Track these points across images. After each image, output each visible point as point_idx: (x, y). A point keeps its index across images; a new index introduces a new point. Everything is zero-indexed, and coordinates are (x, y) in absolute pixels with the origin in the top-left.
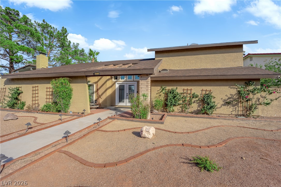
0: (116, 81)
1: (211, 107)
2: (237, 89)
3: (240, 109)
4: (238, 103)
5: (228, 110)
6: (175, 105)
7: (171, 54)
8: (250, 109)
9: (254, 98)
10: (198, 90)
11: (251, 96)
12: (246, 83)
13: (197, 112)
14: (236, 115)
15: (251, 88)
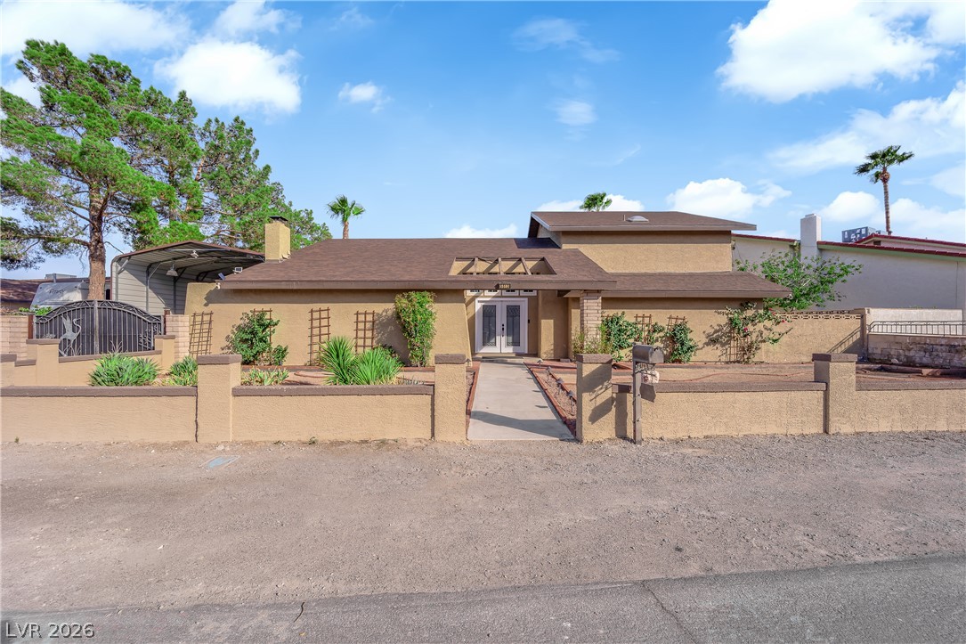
0: (477, 297)
1: (688, 349)
2: (727, 314)
3: (733, 350)
4: (730, 340)
5: (713, 353)
6: (621, 347)
7: (597, 238)
8: (749, 350)
9: (755, 330)
10: (662, 318)
11: (750, 328)
12: (741, 305)
13: (666, 359)
14: (727, 363)
15: (750, 313)
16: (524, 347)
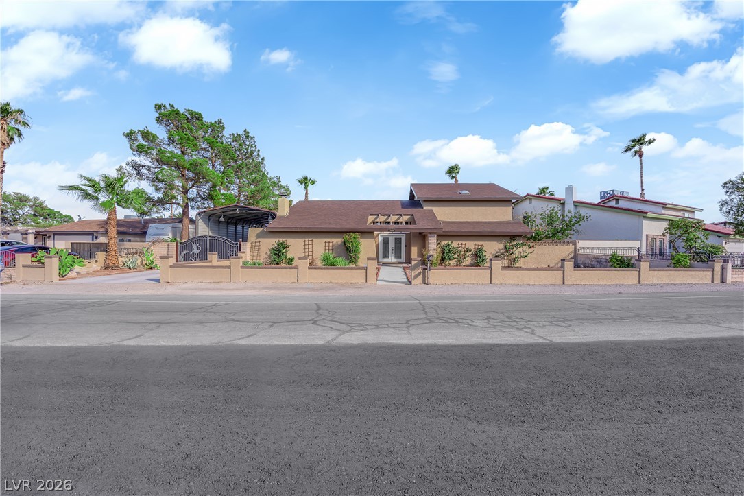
0: (380, 234)
1: (483, 260)
2: (503, 243)
4: (505, 256)
6: (450, 259)
8: (514, 261)
9: (517, 251)
10: (471, 245)
11: (514, 249)
12: (511, 238)
13: (471, 265)
15: (514, 243)
16: (403, 259)
